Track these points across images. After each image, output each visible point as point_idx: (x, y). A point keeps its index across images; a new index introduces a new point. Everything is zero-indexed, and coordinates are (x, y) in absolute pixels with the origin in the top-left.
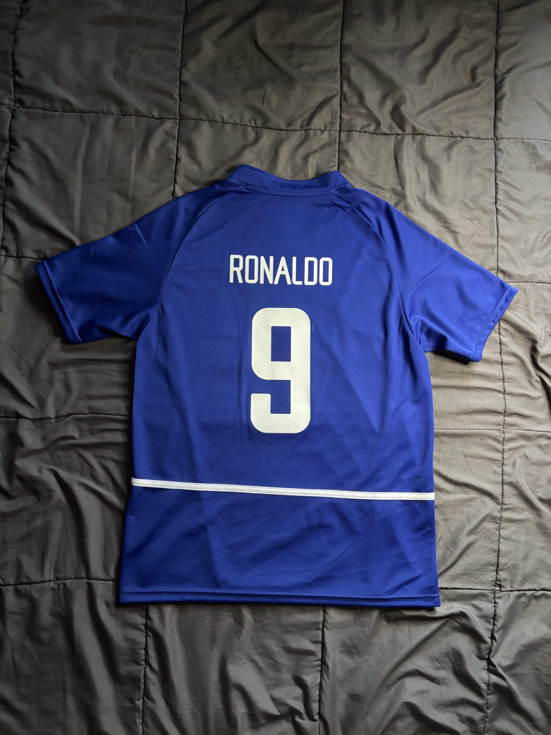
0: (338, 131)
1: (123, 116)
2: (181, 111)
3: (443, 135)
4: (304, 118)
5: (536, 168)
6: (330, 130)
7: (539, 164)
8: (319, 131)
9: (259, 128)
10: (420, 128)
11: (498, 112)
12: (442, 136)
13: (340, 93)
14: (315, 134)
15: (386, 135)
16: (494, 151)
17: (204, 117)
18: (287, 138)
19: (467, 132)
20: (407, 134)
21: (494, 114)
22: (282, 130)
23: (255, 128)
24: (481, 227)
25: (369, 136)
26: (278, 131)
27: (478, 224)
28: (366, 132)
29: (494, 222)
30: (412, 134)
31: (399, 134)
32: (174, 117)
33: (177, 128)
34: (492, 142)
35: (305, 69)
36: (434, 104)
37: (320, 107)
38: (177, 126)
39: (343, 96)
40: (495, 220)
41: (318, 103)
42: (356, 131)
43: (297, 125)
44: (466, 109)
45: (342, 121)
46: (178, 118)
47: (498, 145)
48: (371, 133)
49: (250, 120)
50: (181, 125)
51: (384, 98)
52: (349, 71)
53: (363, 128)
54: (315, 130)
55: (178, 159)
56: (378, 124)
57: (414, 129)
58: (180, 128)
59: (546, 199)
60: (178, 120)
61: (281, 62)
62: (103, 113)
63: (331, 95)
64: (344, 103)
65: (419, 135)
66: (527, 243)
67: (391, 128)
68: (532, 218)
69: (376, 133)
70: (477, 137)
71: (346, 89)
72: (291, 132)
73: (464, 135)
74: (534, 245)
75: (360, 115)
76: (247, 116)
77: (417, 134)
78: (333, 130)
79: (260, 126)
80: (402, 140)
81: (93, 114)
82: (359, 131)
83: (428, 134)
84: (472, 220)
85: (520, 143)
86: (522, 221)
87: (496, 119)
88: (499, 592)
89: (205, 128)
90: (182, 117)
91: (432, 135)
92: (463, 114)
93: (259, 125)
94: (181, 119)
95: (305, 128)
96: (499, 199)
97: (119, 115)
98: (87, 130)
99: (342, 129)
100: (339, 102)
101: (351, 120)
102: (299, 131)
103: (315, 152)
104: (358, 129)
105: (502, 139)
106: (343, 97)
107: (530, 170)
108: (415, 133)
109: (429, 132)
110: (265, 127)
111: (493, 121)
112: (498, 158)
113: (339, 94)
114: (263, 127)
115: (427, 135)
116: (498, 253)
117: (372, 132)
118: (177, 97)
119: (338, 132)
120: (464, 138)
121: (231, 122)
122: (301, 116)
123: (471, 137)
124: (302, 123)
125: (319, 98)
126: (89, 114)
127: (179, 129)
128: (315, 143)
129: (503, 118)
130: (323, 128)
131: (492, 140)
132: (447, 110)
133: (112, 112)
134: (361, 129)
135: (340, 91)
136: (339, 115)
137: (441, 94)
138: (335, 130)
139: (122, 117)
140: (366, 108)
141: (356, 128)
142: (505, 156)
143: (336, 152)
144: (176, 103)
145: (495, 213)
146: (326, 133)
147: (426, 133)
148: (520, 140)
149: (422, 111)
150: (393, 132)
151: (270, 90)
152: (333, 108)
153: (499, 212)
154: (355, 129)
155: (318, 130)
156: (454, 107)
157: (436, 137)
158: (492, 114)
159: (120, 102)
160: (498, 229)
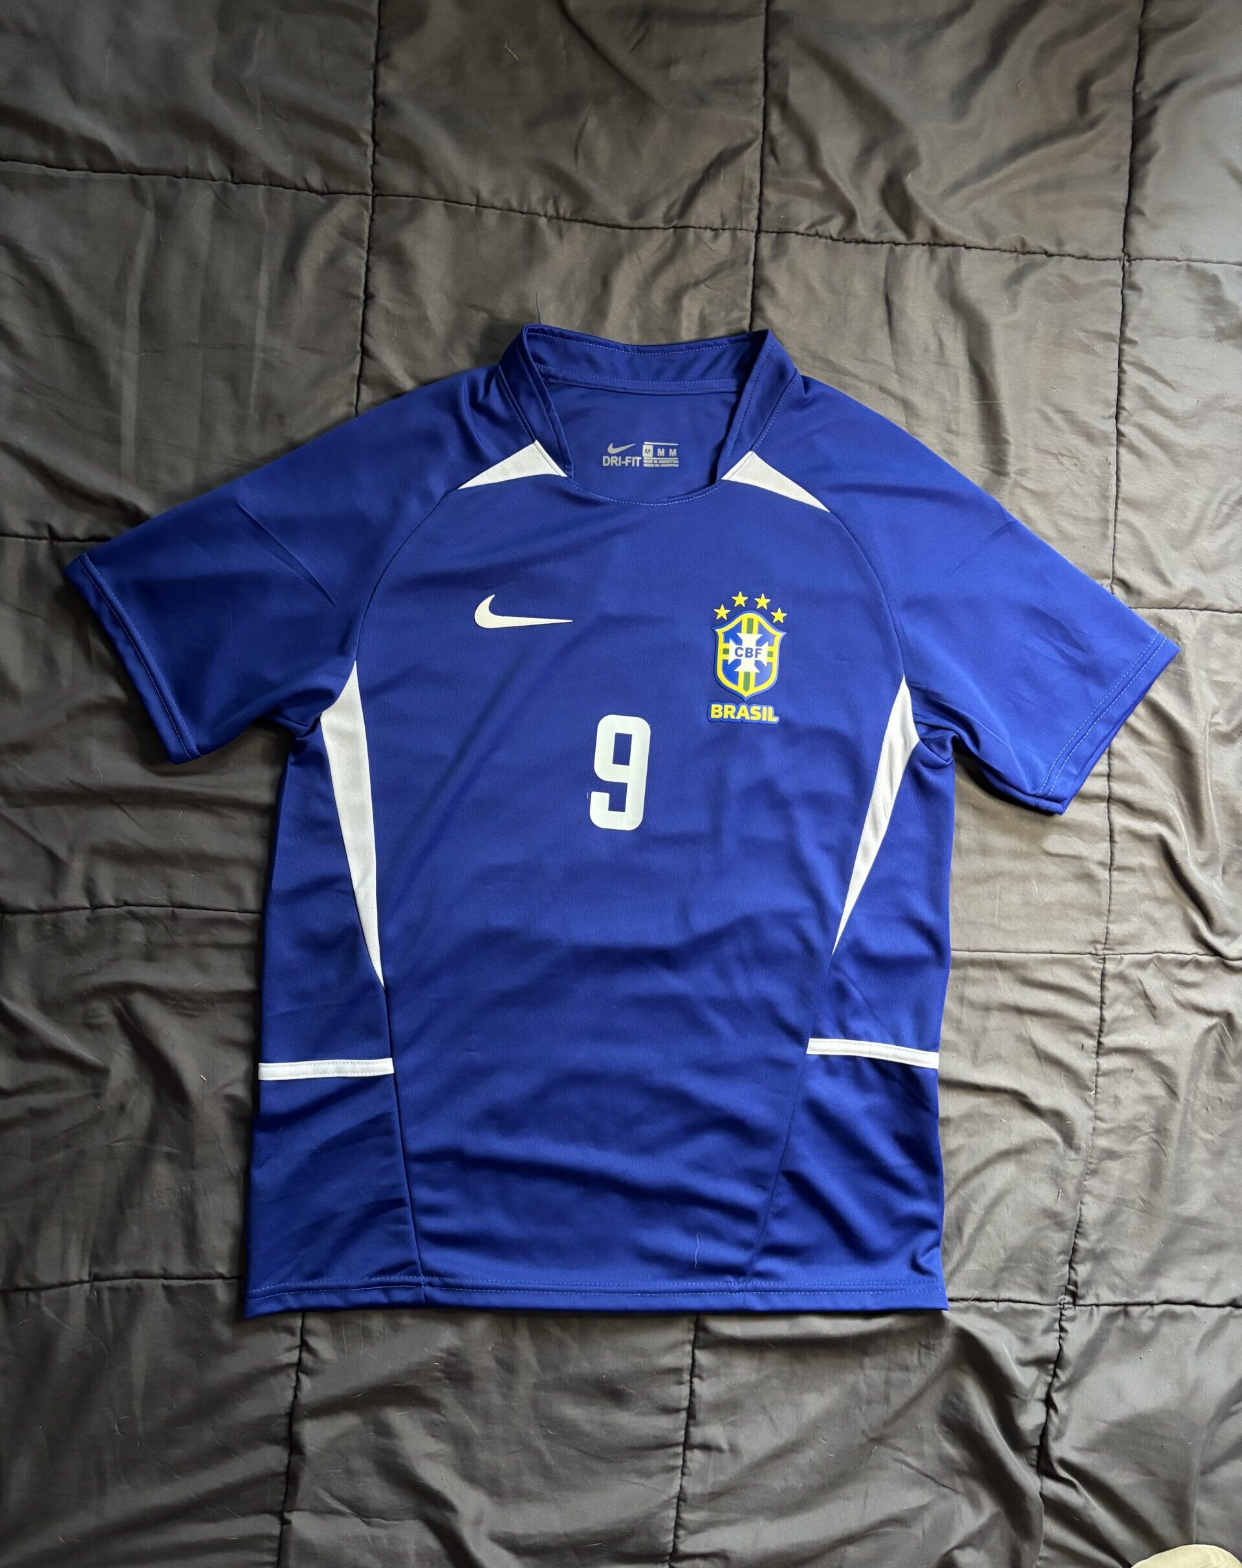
0: (752, 231)
1: (235, 183)
2: (376, 173)
3: (1003, 247)
4: (674, 196)
5: (1216, 332)
6: (735, 229)
7: (1223, 324)
8: (709, 231)
9: (565, 219)
10: (950, 230)
11: (1134, 193)
12: (999, 249)
13: (761, 136)
14: (698, 239)
15: (869, 242)
16: (1120, 289)
17: (431, 190)
18: (632, 247)
19: (1060, 243)
20: (917, 244)
21: (1127, 197)
22: (621, 227)
23: (554, 220)
24: (1080, 474)
25: (827, 246)
26: (609, 230)
27: (1074, 469)
28: (820, 237)
29: (1110, 464)
30: (929, 244)
31: (898, 242)
32: (358, 190)
33: (367, 216)
34: (1118, 265)
35: (680, 72)
36: (984, 170)
37: (712, 171)
38: (367, 209)
39: (769, 145)
40: (1113, 459)
41: (707, 162)
42: (797, 233)
43: (657, 214)
44: (1060, 184)
45: (764, 208)
46: (371, 193)
47: (1131, 273)
48: (831, 238)
49: (544, 201)
50: (377, 209)
51: (867, 152)
52: (785, 82)
53: (813, 225)
54: (700, 228)
55: (369, 297)
56: (851, 217)
57: (935, 231)
58: (374, 216)
59: (1232, 410)
60: (371, 197)
61: (622, 55)
62: (187, 177)
63: (738, 141)
64: (770, 162)
65: (946, 245)
66: (1183, 514)
67: (879, 227)
68: (1200, 455)
69: (844, 239)
70: (1083, 254)
71: (776, 125)
72: (643, 231)
73: (1052, 249)
74: (1199, 521)
75: (805, 192)
76: (537, 191)
77: (940, 245)
78: (740, 230)
79: (568, 216)
80: (906, 256)
81: (164, 178)
82: (803, 234)
83: (967, 246)
84: (1060, 457)
85: (1182, 273)
86: (1177, 464)
87: (1130, 209)
88: (1071, 1306)
89: (435, 216)
90: (379, 190)
91: (976, 248)
92: (1050, 197)
93: (565, 212)
94: (378, 195)
95: (675, 223)
96: (1124, 409)
97: (227, 180)
98: (149, 218)
99: (764, 226)
100: (758, 158)
101: (783, 206)
102: (661, 231)
103: (697, 284)
104: (802, 228)
105: (1141, 260)
106: (767, 147)
107: (1201, 338)
108: (938, 242)
109: (970, 239)
110: (580, 219)
111: (1123, 215)
112: (1128, 308)
113: (759, 141)
114: (573, 218)
115: (964, 246)
116: (1115, 538)
117: (835, 236)
118: (367, 139)
119: (754, 234)
120: (1051, 255)
121: (499, 204)
122: (667, 192)
123: (1069, 255)
124: (670, 208)
125: (711, 147)
126: (153, 177)
127: (372, 220)
128: (698, 262)
129: (1146, 208)
130: (717, 224)
131: (1117, 262)
132: (1016, 185)
133: (211, 175)
134: (809, 228)
135: (761, 131)
136: (757, 192)
137: (1004, 143)
138: (746, 230)
139: (234, 187)
140: (822, 175)
141: (798, 224)
142: (1144, 303)
143: (747, 284)
144: (365, 154)
145: (1115, 442)
146: (726, 236)
147: (961, 243)
148: (1184, 263)
149: (957, 186)
150: (885, 237)
151: (592, 124)
152: (744, 175)
153: (1122, 438)
154: (795, 229)
155: (705, 228)
156: (1033, 178)
157: (986, 253)
158: (1122, 196)
159: (229, 150)
160: (1118, 480)
